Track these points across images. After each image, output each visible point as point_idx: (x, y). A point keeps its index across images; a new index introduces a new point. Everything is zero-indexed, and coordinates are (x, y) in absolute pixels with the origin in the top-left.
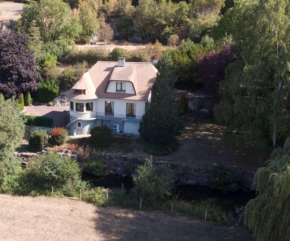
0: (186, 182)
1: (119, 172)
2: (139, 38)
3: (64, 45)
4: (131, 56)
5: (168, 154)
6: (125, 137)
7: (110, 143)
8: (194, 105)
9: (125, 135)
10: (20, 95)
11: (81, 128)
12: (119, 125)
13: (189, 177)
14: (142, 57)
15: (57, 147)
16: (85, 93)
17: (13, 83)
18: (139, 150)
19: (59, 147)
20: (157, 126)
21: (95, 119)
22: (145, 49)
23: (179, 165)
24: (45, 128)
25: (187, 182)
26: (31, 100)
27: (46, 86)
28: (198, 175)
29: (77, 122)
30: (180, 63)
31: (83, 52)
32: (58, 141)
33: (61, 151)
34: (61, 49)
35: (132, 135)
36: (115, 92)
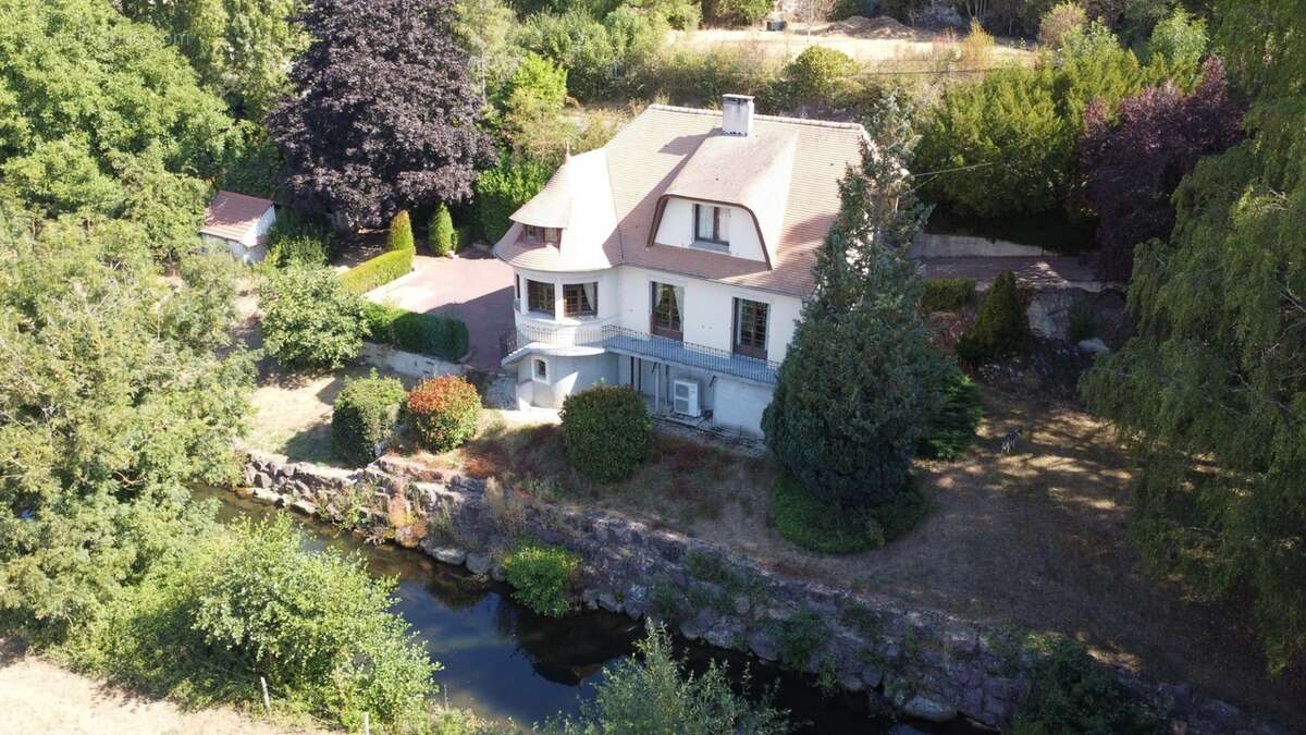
0: (905, 702)
1: (635, 606)
2: (947, 11)
3: (631, 28)
4: (862, 82)
5: (861, 550)
6: (714, 444)
7: (637, 464)
8: (1054, 320)
9: (716, 432)
10: (396, 215)
11: (547, 381)
12: (696, 386)
13: (924, 681)
14: (906, 89)
15: (425, 455)
16: (557, 244)
17: (367, 170)
18: (749, 513)
19: (437, 457)
20: (822, 424)
21: (602, 351)
22: (925, 59)
23: (892, 614)
24: (433, 361)
25: (908, 707)
26: (452, 235)
27: (505, 187)
28: (964, 678)
29: (534, 358)
30: (1014, 132)
31: (690, 60)
32: (432, 434)
33: (437, 478)
34: (614, 43)
35: (741, 438)
36: (686, 246)
